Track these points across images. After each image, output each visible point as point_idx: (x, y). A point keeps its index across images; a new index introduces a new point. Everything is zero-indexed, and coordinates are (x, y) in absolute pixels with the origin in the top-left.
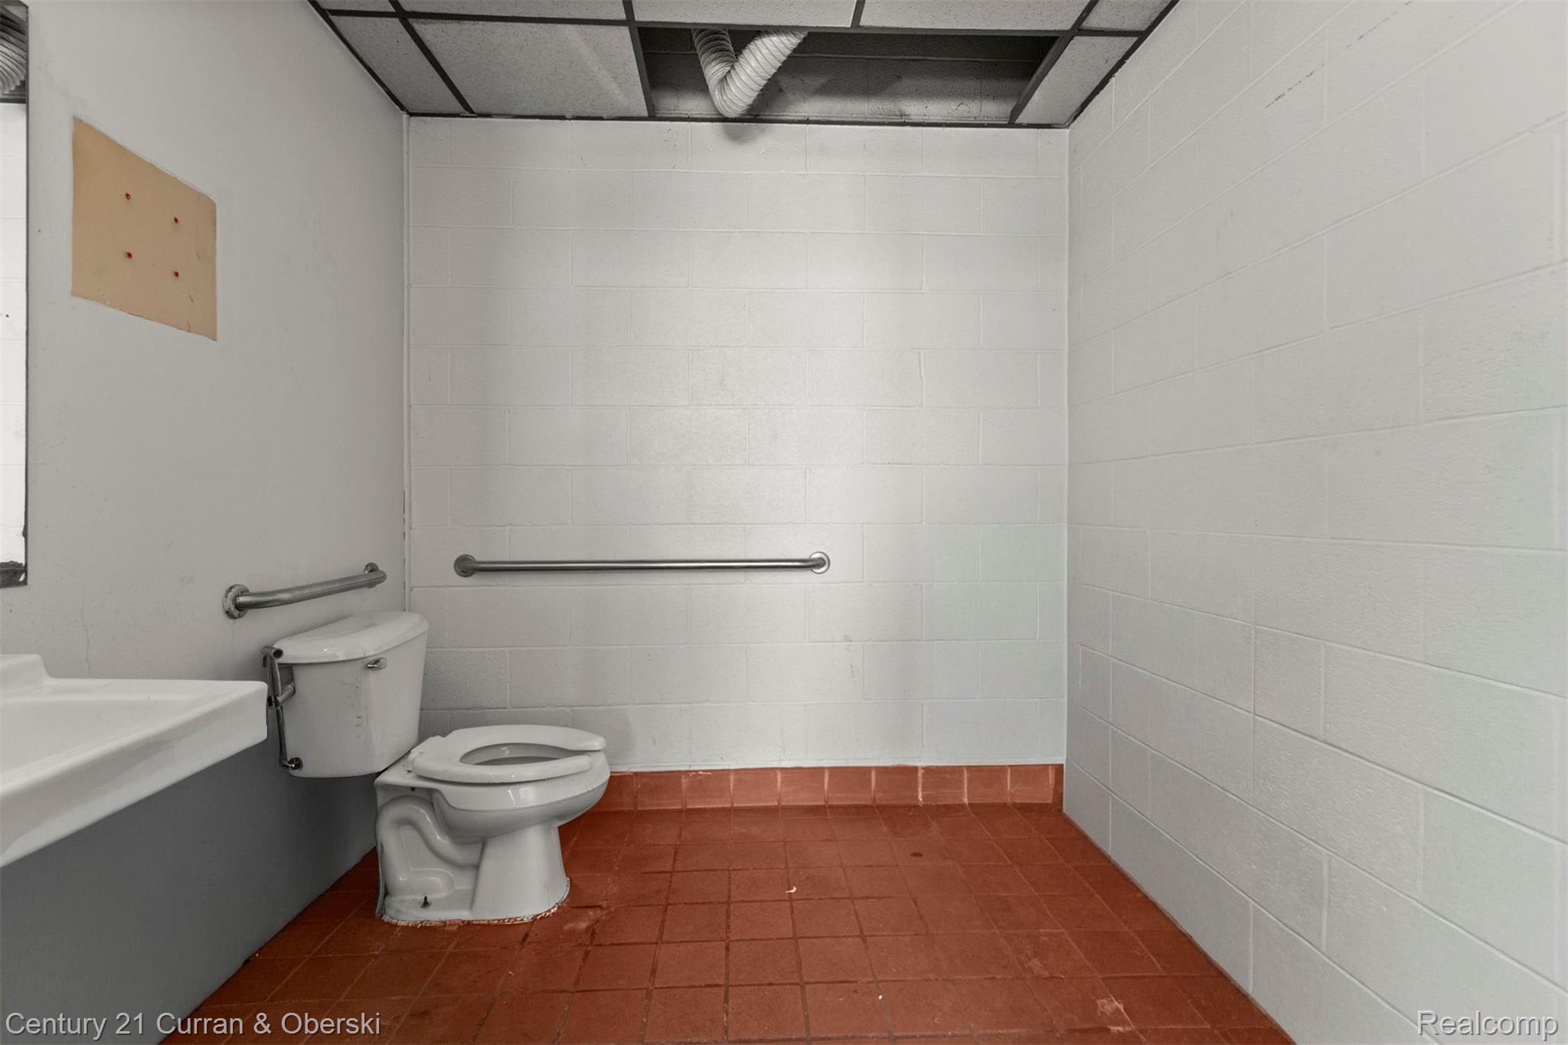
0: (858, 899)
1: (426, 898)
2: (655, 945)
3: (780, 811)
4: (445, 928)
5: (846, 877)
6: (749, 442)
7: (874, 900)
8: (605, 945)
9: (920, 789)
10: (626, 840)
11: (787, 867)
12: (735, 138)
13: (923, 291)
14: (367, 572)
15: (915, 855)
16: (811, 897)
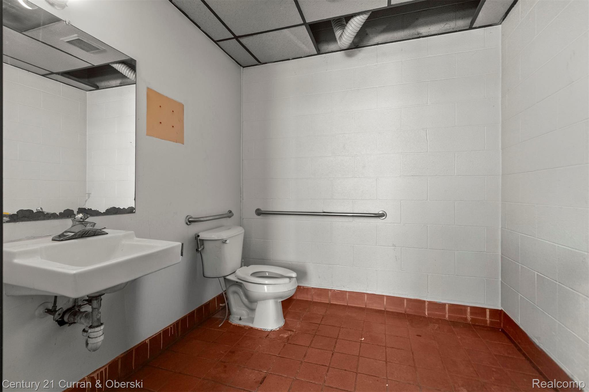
0: (389, 347)
1: (240, 317)
2: (308, 348)
3: (366, 310)
4: (245, 328)
5: (385, 339)
6: (354, 169)
7: (395, 349)
8: (292, 344)
9: (426, 310)
10: (307, 310)
11: (363, 330)
12: (349, 56)
13: (428, 105)
14: (228, 213)
15: (418, 335)
16: (369, 343)
